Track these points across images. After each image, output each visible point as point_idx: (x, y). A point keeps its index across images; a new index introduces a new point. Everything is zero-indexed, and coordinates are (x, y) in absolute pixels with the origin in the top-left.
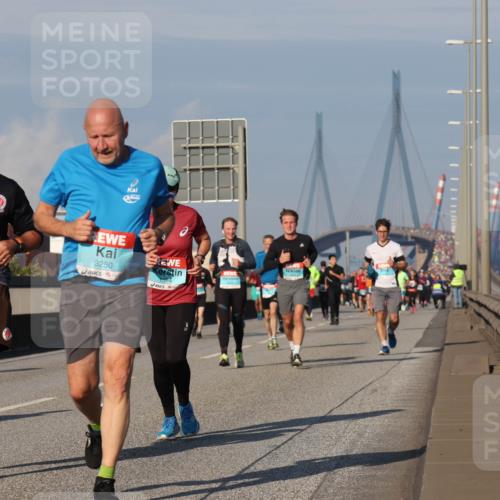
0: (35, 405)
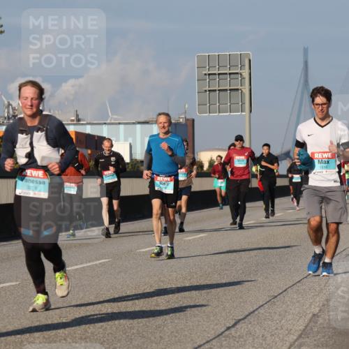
0: (96, 265)
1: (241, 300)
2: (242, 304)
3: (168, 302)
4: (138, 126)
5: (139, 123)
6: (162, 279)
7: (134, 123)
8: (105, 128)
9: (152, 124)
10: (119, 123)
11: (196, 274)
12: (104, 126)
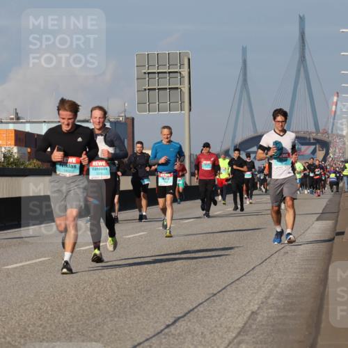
0: (36, 263)
1: (181, 298)
6: (102, 277)
12: (44, 124)
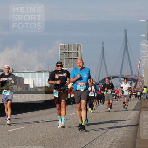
0: (20, 129)
1: (78, 143)
2: (79, 144)
3: (49, 144)
4: (37, 73)
5: (37, 72)
6: (47, 134)
7: (35, 72)
8: (23, 74)
9: (42, 72)
10: (29, 72)
11: (60, 132)
12: (23, 73)
